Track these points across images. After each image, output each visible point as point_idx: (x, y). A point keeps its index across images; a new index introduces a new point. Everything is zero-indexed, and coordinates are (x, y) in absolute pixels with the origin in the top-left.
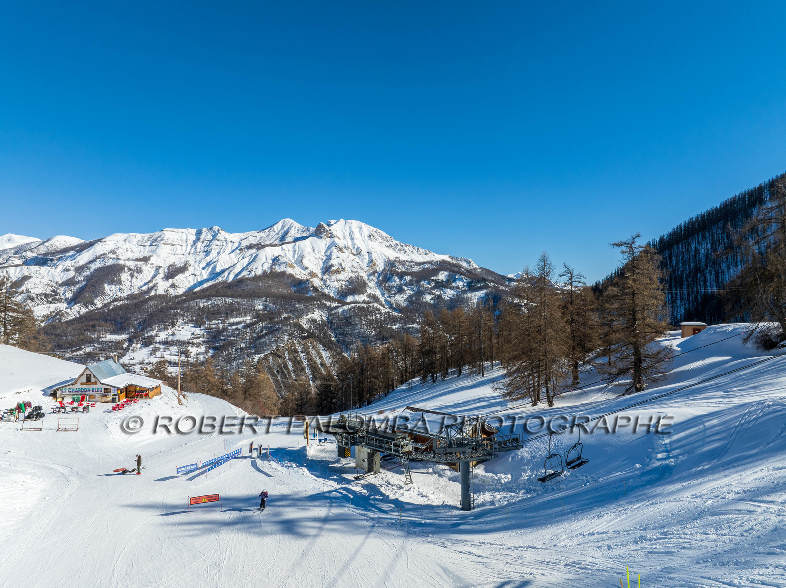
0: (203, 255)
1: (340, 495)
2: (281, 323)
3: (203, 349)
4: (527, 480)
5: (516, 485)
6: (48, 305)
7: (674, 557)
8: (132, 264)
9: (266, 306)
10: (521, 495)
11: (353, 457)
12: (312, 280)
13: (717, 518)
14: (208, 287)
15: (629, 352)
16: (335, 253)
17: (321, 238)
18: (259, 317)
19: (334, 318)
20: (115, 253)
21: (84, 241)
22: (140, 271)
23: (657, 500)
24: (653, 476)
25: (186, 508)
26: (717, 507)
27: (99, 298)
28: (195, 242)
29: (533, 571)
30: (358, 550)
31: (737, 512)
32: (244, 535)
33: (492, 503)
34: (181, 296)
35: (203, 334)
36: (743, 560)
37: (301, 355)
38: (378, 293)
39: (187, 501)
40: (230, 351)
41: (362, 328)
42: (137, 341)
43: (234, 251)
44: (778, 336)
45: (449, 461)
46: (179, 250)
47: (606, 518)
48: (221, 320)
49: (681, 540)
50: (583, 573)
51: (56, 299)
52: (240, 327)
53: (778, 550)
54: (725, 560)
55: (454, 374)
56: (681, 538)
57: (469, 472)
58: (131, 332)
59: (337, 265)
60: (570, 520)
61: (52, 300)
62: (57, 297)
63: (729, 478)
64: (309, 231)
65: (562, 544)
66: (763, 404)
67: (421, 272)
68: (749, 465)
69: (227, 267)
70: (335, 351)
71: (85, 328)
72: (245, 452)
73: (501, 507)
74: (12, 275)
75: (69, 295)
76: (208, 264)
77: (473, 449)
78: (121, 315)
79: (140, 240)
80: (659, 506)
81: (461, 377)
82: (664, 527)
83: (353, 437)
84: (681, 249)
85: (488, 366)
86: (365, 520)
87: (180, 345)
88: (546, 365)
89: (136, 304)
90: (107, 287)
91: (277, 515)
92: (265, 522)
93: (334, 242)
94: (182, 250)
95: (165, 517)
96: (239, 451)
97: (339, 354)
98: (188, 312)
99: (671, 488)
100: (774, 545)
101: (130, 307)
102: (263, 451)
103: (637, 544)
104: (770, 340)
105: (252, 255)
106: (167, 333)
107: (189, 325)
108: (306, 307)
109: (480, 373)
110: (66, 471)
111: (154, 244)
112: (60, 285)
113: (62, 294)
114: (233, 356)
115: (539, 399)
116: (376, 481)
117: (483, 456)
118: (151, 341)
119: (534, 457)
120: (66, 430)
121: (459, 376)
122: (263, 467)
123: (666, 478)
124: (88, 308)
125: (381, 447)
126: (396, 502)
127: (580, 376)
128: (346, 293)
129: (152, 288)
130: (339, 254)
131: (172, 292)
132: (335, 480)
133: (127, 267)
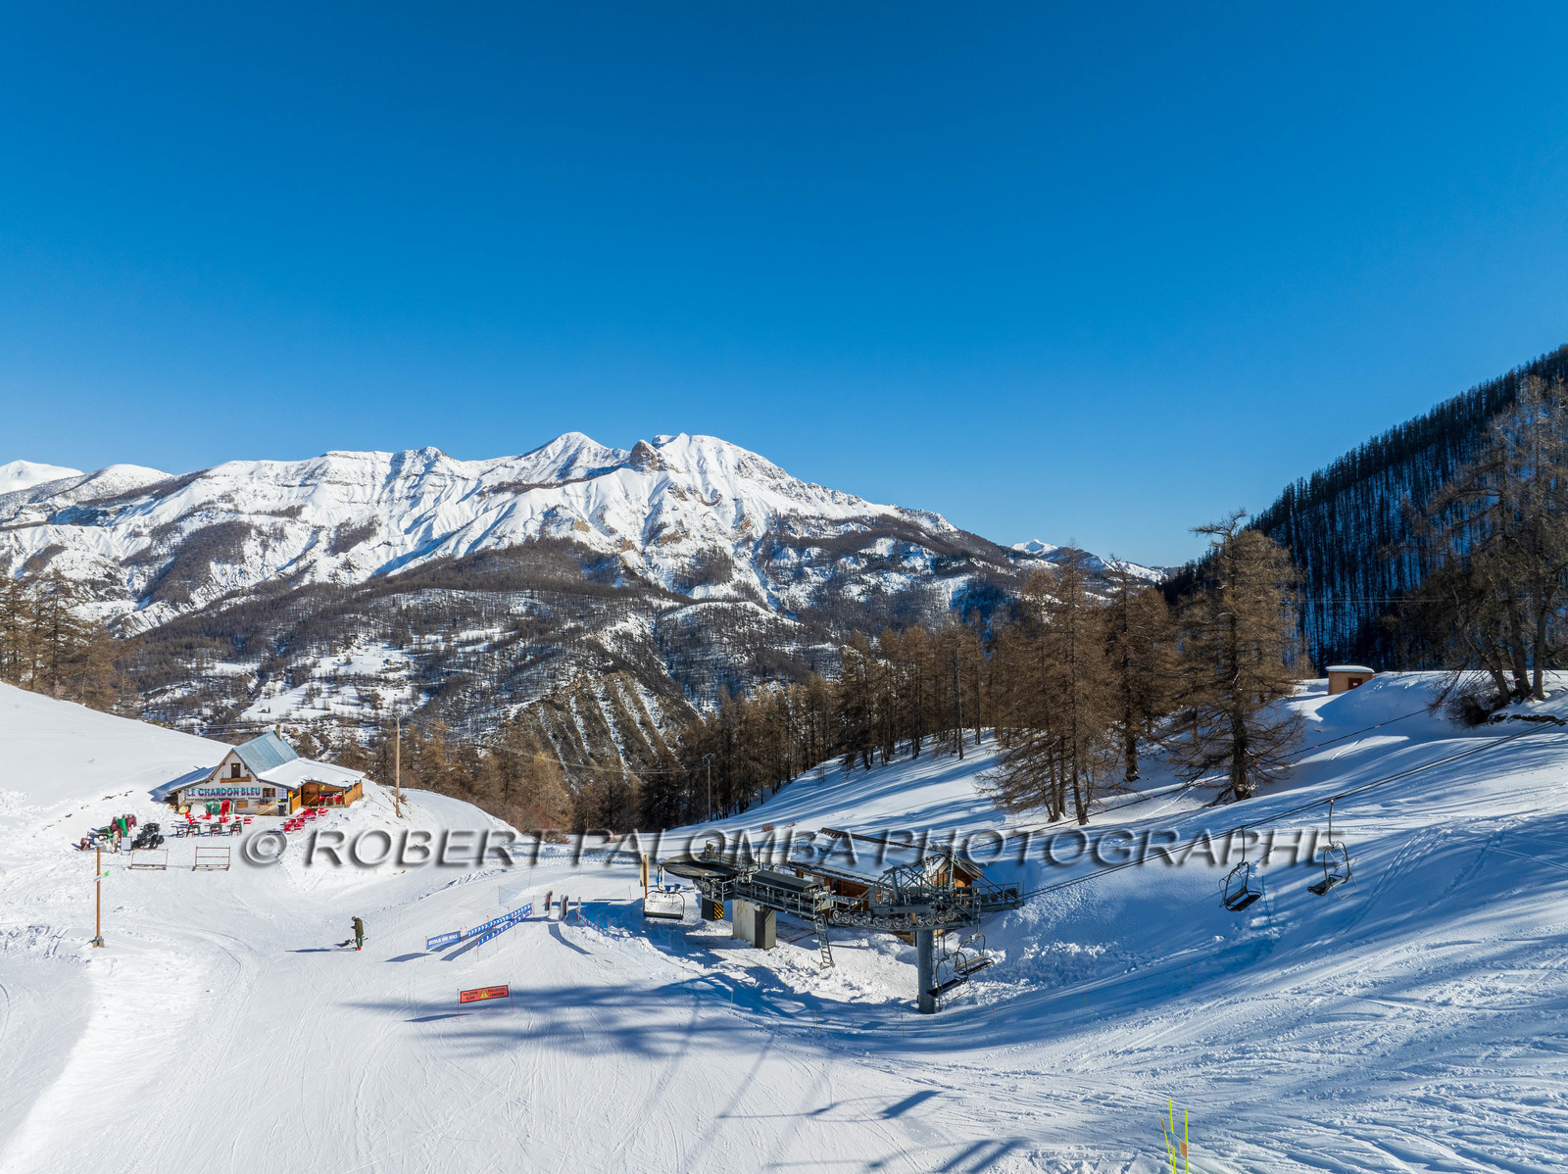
0: (406, 503)
1: (712, 987)
2: (560, 639)
3: (407, 692)
4: (1033, 960)
5: (1013, 968)
6: (99, 604)
7: (1251, 1087)
8: (264, 522)
9: (533, 606)
10: (1021, 987)
11: (729, 918)
12: (623, 554)
13: (1326, 1025)
14: (417, 568)
15: (1223, 727)
16: (669, 500)
17: (642, 470)
18: (519, 628)
19: (667, 630)
20: (231, 500)
21: (169, 475)
22: (280, 535)
23: (1238, 997)
24: (1239, 957)
25: (454, 1009)
26: (1328, 1009)
27: (199, 590)
28: (390, 478)
29: (1032, 1110)
30: (750, 1078)
31: (1357, 1017)
32: (558, 1053)
33: (972, 1000)
34: (364, 586)
35: (408, 663)
36: (1354, 1091)
37: (602, 704)
38: (754, 580)
39: (457, 998)
40: (461, 696)
41: (724, 650)
42: (275, 676)
43: (468, 496)
44: (1491, 700)
45: (898, 929)
46: (359, 494)
47: (1154, 1026)
48: (443, 634)
49: (1266, 1061)
50: (1111, 1112)
51: (113, 591)
52: (480, 647)
53: (1406, 1074)
54: (1327, 1091)
55: (906, 753)
56: (1266, 1058)
57: (931, 947)
58: (265, 658)
59: (673, 524)
60: (1098, 1029)
61: (107, 593)
62: (117, 588)
63: (1355, 961)
64: (617, 456)
65: (1080, 1068)
66: (1437, 831)
67: (840, 538)
68: (1392, 940)
69: (454, 528)
70: (669, 696)
71: (172, 649)
72: (540, 912)
73: (986, 1008)
74: (26, 544)
75: (140, 584)
76: (417, 522)
77: (938, 908)
78: (244, 624)
79: (282, 475)
80: (1238, 1007)
81: (919, 758)
82: (1242, 1040)
83: (729, 885)
84: (1353, 499)
85: (968, 739)
86: (757, 1029)
87: (360, 684)
88: (1074, 747)
89: (272, 601)
90: (214, 567)
91: (609, 1020)
92: (590, 1032)
93: (667, 478)
94: (364, 494)
95: (419, 1024)
96: (529, 909)
97: (677, 702)
98: (378, 617)
99: (1264, 977)
100: (1403, 1067)
101: (262, 608)
102: (570, 908)
103: (1198, 1067)
104: (1477, 707)
105: (503, 504)
106: (335, 659)
107: (380, 644)
108: (612, 608)
109: (955, 752)
110: (228, 944)
111: (309, 482)
112: (122, 564)
113: (125, 581)
114: (466, 706)
115: (1062, 809)
116: (770, 963)
117: (955, 920)
118: (303, 676)
119: (1046, 920)
120: (209, 868)
121: (914, 758)
122: (572, 937)
123: (1262, 959)
124: (177, 610)
125: (778, 902)
126: (807, 998)
127: (1139, 764)
128: (691, 580)
129: (305, 570)
130: (678, 502)
131: (346, 579)
132: (700, 961)
133: (256, 528)
